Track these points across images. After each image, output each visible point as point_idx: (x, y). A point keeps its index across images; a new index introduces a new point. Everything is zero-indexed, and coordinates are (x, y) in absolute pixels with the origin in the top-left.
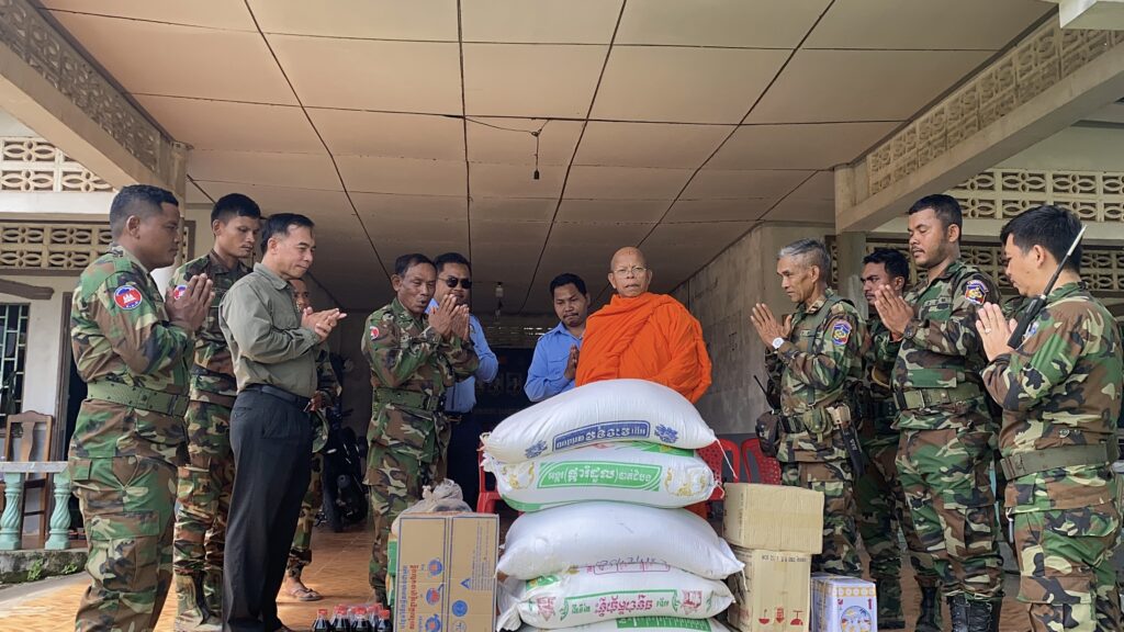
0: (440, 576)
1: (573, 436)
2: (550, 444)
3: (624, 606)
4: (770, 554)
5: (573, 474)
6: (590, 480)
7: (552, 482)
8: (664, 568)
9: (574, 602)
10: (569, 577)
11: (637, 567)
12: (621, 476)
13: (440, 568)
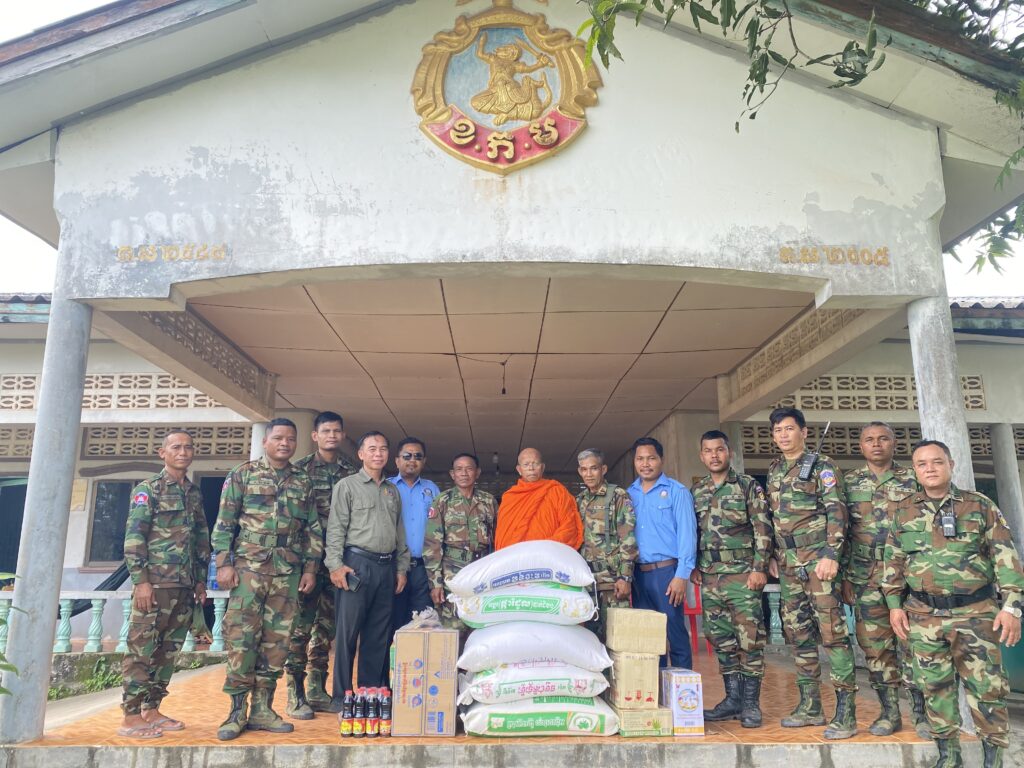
0: (420, 670)
1: (503, 579)
2: (488, 584)
3: (537, 689)
4: (632, 655)
5: (504, 604)
6: (514, 608)
7: (491, 609)
8: (563, 664)
9: (505, 686)
10: (502, 670)
11: (546, 664)
12: (534, 605)
13: (421, 664)
